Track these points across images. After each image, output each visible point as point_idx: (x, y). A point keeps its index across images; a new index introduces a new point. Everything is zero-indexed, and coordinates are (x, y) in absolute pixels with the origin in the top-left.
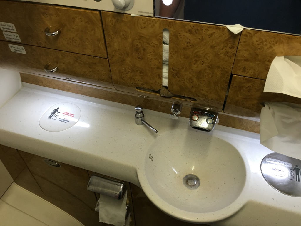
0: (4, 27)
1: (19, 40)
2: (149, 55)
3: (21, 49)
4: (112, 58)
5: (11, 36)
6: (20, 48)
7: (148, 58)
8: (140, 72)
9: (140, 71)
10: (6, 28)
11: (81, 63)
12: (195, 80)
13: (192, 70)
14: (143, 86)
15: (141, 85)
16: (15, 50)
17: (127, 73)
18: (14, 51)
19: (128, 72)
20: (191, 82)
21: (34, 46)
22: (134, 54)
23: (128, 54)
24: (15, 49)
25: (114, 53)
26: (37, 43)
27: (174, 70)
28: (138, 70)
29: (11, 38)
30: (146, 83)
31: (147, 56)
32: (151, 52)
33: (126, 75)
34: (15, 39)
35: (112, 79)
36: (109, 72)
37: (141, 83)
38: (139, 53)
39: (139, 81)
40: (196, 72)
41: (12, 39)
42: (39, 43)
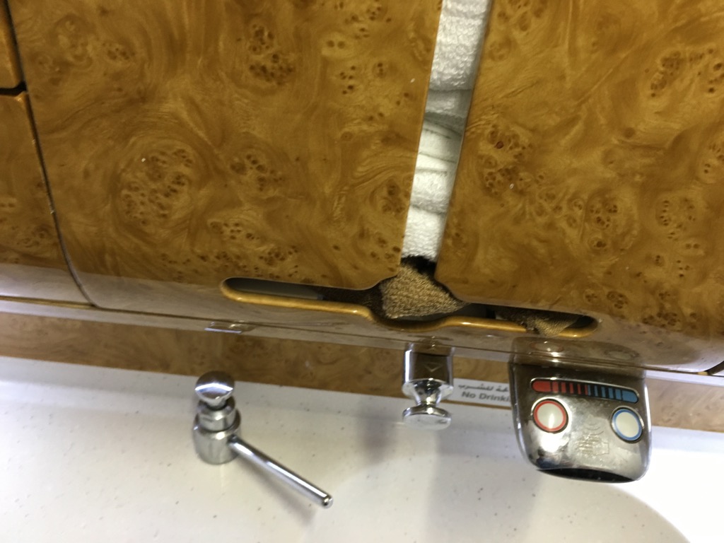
2: (337, 38)
4: (55, 82)
7: (326, 62)
8: (261, 180)
9: (260, 168)
12: (626, 199)
13: (629, 133)
14: (274, 270)
15: (262, 265)
17: (170, 193)
19: (179, 179)
20: (599, 220)
22: (222, 36)
23: (175, 48)
25: (64, 40)
27: (500, 145)
28: (248, 163)
30: (296, 248)
31: (326, 52)
32: (355, 19)
33: (161, 207)
35: (60, 242)
36: (41, 194)
37: (265, 249)
38: (259, 33)
39: (249, 236)
40: (649, 148)
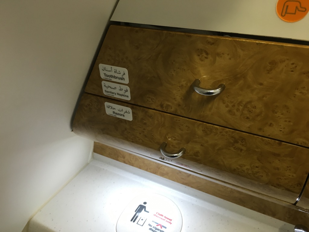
0: (108, 73)
1: (128, 97)
3: (126, 112)
5: (115, 88)
6: (124, 111)
10: (111, 76)
11: (241, 150)
16: (114, 112)
18: (112, 113)
21: (154, 109)
24: (114, 110)
26: (162, 106)
29: (113, 93)
34: (120, 95)
41: (114, 95)
42: (165, 105)
